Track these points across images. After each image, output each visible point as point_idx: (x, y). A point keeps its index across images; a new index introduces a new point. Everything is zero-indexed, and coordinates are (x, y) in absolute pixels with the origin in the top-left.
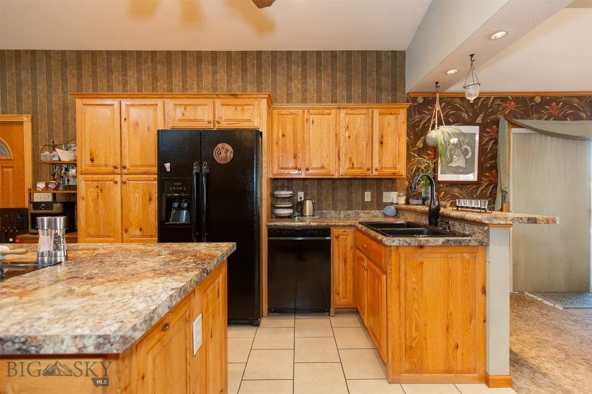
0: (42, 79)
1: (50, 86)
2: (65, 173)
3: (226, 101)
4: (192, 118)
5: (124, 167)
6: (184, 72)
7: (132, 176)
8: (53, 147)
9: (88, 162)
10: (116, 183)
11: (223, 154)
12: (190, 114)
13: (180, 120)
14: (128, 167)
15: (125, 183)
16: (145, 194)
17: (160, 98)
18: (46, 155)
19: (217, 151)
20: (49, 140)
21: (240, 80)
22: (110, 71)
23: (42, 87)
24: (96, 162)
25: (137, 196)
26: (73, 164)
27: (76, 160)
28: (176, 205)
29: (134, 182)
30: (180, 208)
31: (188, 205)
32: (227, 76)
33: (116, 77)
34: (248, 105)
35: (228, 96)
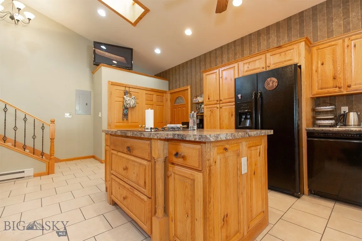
0: (193, 69)
1: (196, 72)
2: (200, 107)
3: (274, 52)
4: (253, 68)
5: (221, 100)
6: (250, 46)
7: (224, 104)
8: (196, 97)
9: (207, 100)
10: (218, 108)
11: (271, 84)
12: (252, 66)
13: (247, 71)
14: (222, 100)
15: (221, 108)
16: (229, 113)
17: (236, 62)
18: (195, 100)
19: (267, 83)
20: (195, 95)
21: (286, 37)
22: (216, 58)
23: (193, 74)
24: (210, 100)
25: (226, 113)
26: (202, 103)
27: (203, 101)
28: (244, 117)
29: (225, 107)
30: (246, 118)
31: (250, 116)
32: (277, 38)
33: (219, 60)
34: (290, 50)
35: (275, 49)
